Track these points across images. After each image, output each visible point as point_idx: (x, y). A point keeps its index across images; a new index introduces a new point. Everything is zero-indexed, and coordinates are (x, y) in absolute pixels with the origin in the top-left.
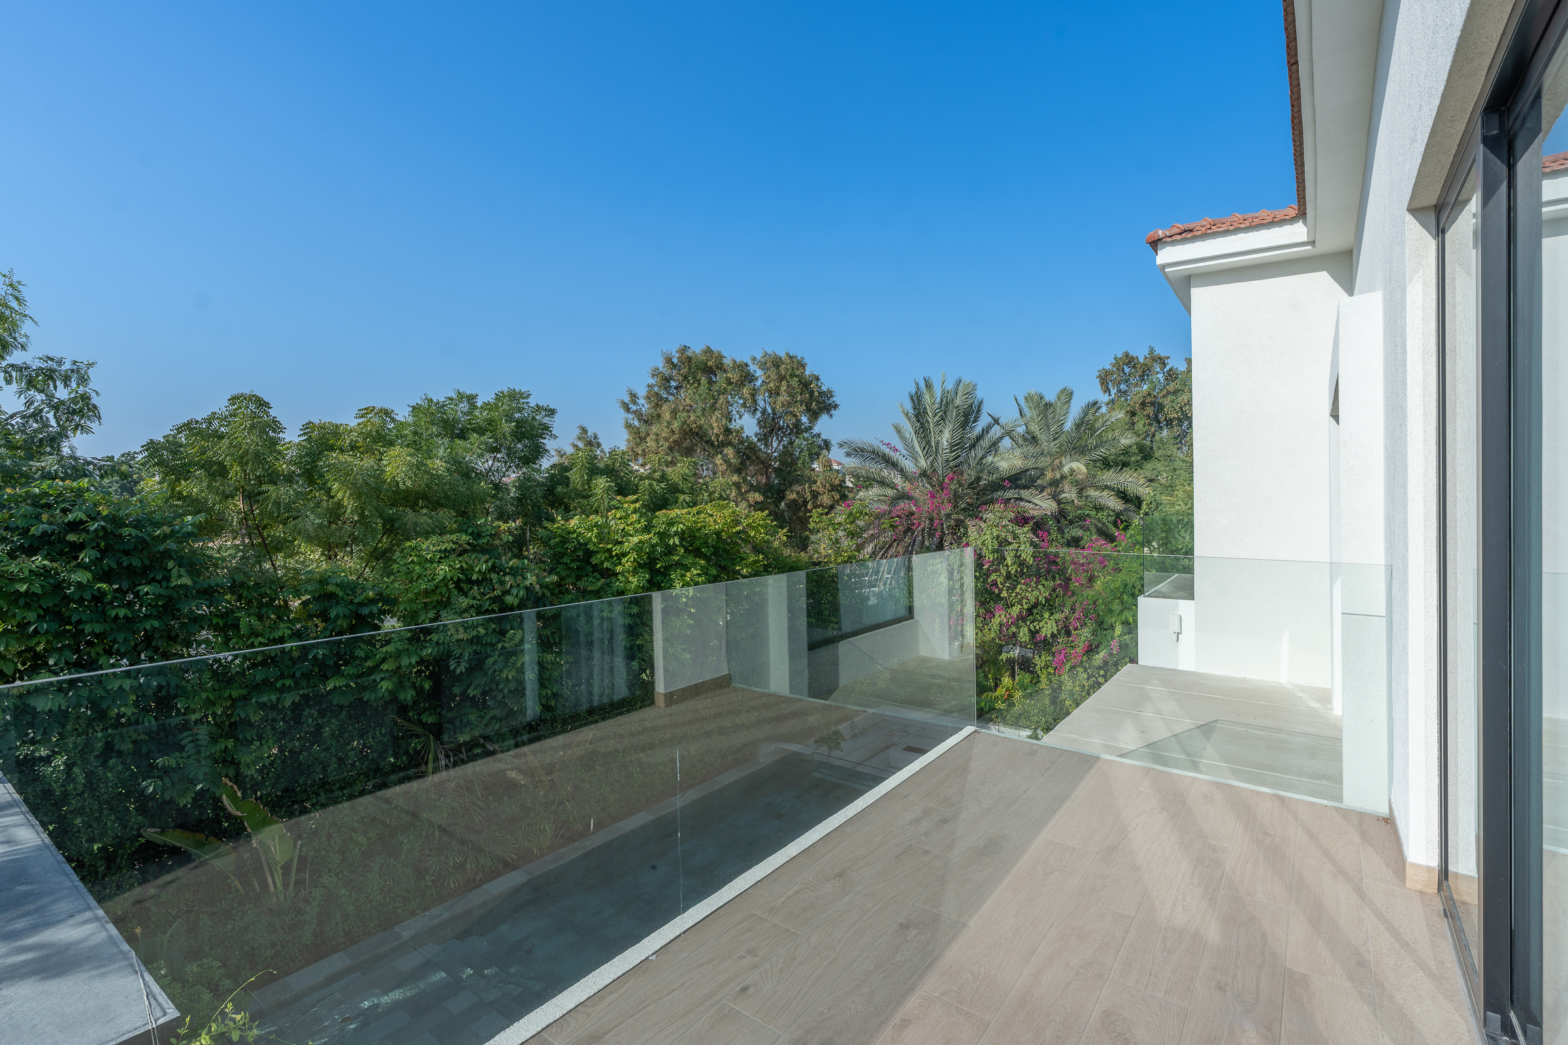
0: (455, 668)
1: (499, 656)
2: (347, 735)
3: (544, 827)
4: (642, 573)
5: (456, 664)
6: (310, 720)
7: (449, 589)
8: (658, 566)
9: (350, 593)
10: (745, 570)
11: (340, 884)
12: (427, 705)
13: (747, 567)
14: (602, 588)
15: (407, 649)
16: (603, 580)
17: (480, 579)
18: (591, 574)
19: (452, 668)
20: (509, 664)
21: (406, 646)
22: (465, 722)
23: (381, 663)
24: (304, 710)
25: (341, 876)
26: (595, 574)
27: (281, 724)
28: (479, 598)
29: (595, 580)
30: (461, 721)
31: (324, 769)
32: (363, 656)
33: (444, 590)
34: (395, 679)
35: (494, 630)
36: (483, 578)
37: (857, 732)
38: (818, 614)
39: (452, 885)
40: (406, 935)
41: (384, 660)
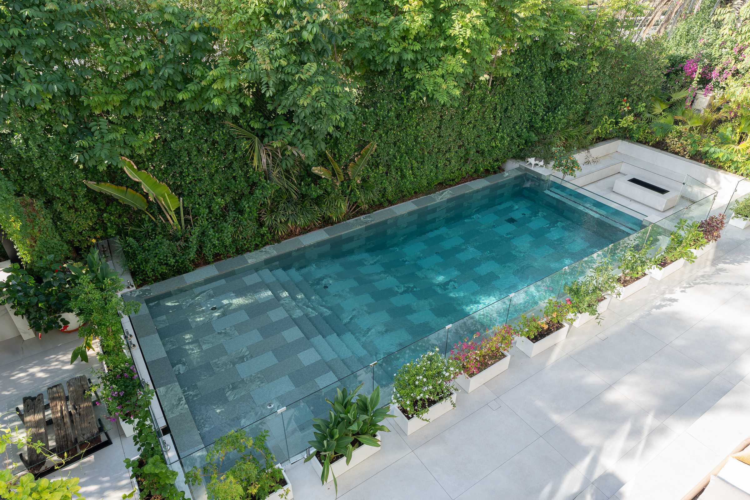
0: (265, 92)
1: (298, 85)
2: (200, 132)
3: (340, 205)
4: (426, 12)
5: (266, 89)
6: (174, 120)
7: (260, 22)
8: (442, 6)
9: (183, 21)
10: (523, 13)
11: (210, 226)
12: (252, 115)
13: (525, 10)
14: (391, 24)
15: (229, 74)
16: (392, 18)
17: (283, 13)
18: (382, 11)
19: (263, 92)
20: (306, 92)
21: (228, 71)
22: (279, 131)
23: (212, 83)
24: (169, 112)
25: (210, 220)
26: (387, 11)
27: (156, 120)
28: (282, 31)
29: (385, 17)
30: (277, 130)
31: (189, 154)
32: (200, 76)
33: (256, 22)
34: (224, 97)
35: (295, 61)
36: (285, 13)
37: (590, 159)
38: (582, 58)
39: (280, 233)
40: (251, 261)
41: (214, 81)
